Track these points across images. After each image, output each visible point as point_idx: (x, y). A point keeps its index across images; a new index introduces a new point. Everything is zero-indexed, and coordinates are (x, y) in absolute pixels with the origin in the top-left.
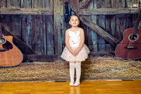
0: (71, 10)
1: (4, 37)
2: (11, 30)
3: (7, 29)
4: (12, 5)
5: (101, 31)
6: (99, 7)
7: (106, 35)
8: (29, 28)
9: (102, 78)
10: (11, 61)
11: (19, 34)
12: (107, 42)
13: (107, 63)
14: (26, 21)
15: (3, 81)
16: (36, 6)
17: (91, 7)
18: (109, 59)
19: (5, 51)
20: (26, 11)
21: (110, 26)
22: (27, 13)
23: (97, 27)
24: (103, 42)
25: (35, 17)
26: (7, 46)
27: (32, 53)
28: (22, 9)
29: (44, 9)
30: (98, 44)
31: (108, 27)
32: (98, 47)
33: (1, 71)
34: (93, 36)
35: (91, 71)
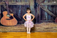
0: (37, 3)
1: (10, 14)
2: (13, 11)
3: (11, 11)
4: (13, 1)
5: (49, 12)
6: (48, 2)
7: (51, 14)
8: (20, 10)
9: (49, 31)
10: (12, 24)
11: (16, 13)
13: (52, 25)
14: (19, 8)
15: (10, 31)
16: (23, 1)
17: (45, 2)
18: (52, 24)
19: (10, 19)
20: (19, 4)
21: (53, 10)
22: (19, 5)
23: (48, 10)
24: (50, 16)
25: (22, 6)
26: (11, 18)
27: (21, 20)
28: (17, 3)
29: (26, 3)
30: (48, 17)
31: (52, 10)
32: (48, 18)
33: (9, 27)
34: (46, 14)
35: (45, 28)
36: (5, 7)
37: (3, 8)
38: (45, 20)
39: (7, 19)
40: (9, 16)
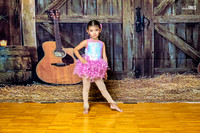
0: (144, 17)
1: (63, 49)
2: (72, 41)
3: (68, 40)
4: (74, 11)
5: (180, 43)
6: (179, 13)
7: (186, 47)
9: (180, 100)
10: (71, 78)
12: (187, 57)
13: (188, 82)
16: (101, 12)
17: (169, 13)
18: (190, 77)
19: (65, 65)
21: (192, 36)
23: (176, 37)
24: (183, 56)
28: (85, 17)
29: (111, 16)
30: (177, 59)
31: (189, 38)
32: (177, 62)
33: (60, 89)
34: (171, 49)
35: (167, 92)
36: (49, 29)
37: (45, 30)
38: (169, 66)
39: (55, 64)
40: (60, 54)
